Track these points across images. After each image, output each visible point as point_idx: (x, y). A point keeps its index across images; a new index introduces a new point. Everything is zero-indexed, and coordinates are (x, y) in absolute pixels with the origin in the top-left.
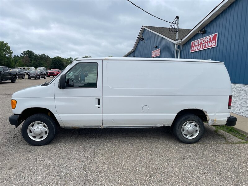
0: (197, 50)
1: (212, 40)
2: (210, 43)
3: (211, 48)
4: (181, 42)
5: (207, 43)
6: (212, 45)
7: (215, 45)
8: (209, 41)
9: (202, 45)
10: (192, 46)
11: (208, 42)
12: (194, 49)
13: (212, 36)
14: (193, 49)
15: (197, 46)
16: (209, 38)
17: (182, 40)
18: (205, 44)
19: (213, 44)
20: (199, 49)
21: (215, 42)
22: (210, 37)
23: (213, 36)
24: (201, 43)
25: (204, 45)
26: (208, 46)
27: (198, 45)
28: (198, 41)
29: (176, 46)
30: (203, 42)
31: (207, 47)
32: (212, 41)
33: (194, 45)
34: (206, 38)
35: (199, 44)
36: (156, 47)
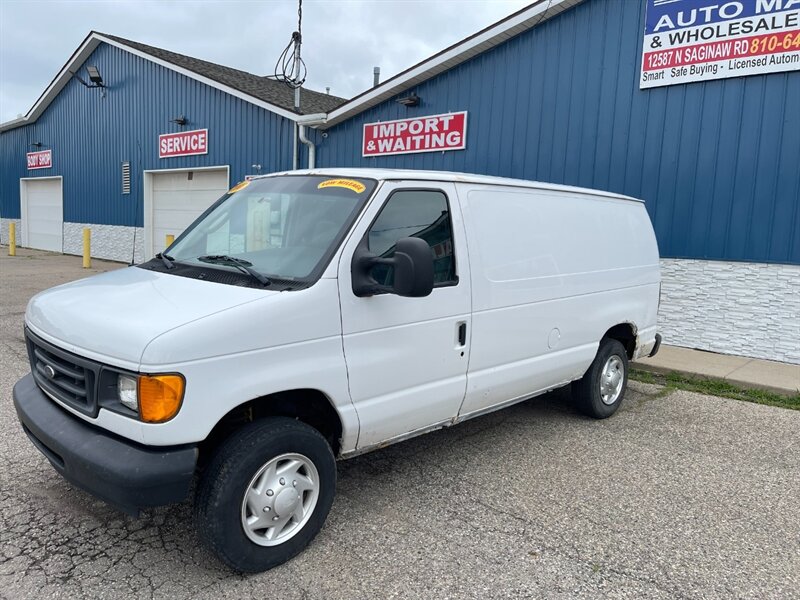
0: (392, 151)
1: (446, 127)
2: (439, 137)
3: (446, 151)
4: (325, 121)
5: (428, 137)
6: (449, 142)
7: (460, 144)
8: (435, 129)
9: (409, 139)
10: (369, 137)
11: (431, 132)
12: (377, 147)
13: (447, 118)
14: (374, 148)
15: (389, 138)
16: (436, 122)
17: (328, 113)
18: (422, 137)
19: (452, 140)
20: (399, 150)
21: (461, 136)
22: (438, 118)
23: (452, 118)
24: (405, 134)
25: (418, 139)
26: (434, 145)
27: (395, 138)
28: (391, 127)
29: (301, 129)
30: (412, 131)
31: (430, 147)
32: (447, 133)
33: (375, 136)
34: (423, 121)
35: (398, 134)
36: (184, 123)
